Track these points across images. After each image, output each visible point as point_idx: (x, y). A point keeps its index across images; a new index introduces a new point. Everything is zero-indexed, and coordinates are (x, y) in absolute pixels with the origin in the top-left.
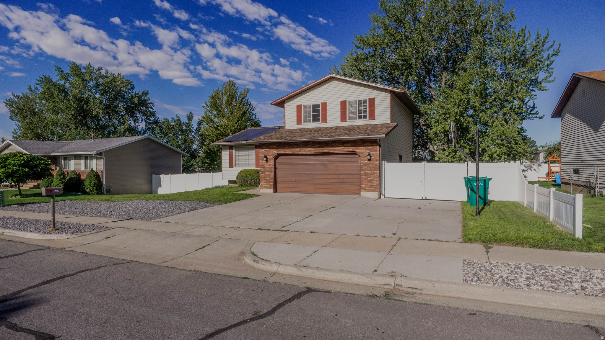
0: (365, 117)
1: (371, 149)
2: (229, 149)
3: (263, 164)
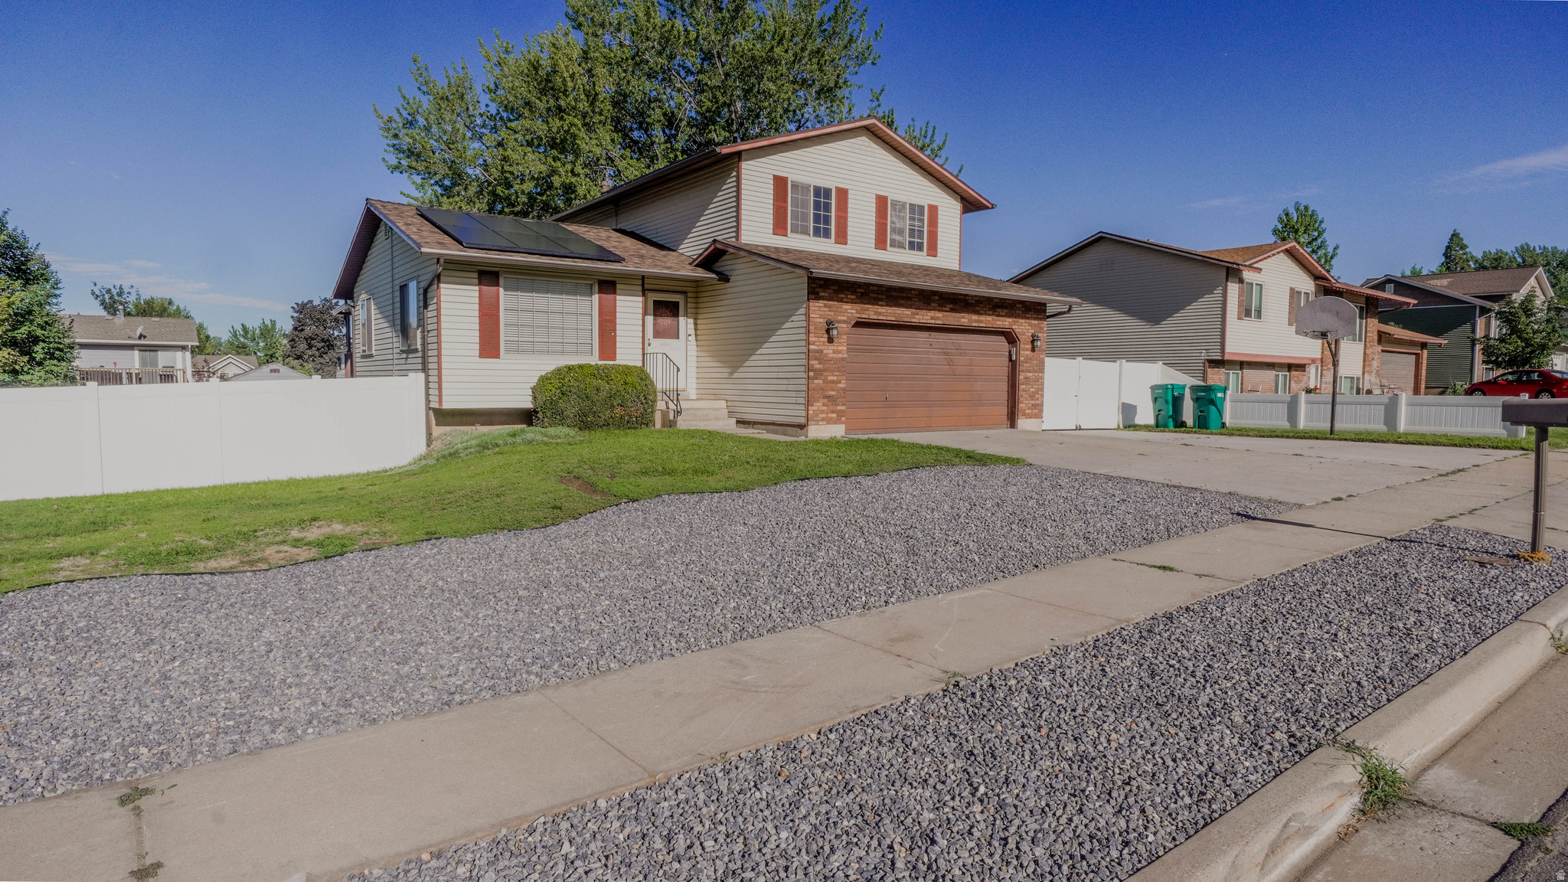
0: (920, 248)
1: (1035, 325)
2: (476, 281)
3: (820, 348)
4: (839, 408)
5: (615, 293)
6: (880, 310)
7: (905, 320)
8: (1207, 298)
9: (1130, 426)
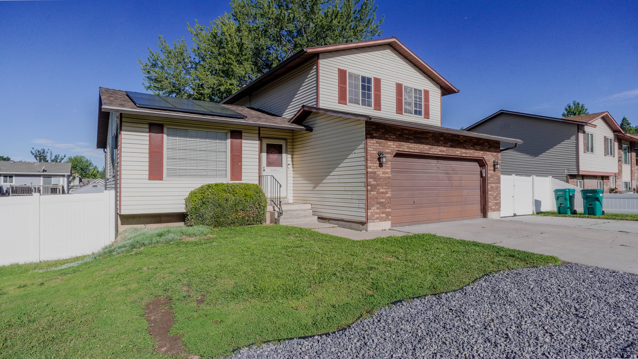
0: (421, 114)
1: (495, 155)
2: (148, 130)
3: (374, 170)
4: (387, 210)
5: (241, 138)
6: (410, 146)
7: (425, 152)
8: (566, 141)
9: (539, 213)
